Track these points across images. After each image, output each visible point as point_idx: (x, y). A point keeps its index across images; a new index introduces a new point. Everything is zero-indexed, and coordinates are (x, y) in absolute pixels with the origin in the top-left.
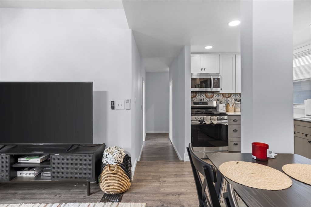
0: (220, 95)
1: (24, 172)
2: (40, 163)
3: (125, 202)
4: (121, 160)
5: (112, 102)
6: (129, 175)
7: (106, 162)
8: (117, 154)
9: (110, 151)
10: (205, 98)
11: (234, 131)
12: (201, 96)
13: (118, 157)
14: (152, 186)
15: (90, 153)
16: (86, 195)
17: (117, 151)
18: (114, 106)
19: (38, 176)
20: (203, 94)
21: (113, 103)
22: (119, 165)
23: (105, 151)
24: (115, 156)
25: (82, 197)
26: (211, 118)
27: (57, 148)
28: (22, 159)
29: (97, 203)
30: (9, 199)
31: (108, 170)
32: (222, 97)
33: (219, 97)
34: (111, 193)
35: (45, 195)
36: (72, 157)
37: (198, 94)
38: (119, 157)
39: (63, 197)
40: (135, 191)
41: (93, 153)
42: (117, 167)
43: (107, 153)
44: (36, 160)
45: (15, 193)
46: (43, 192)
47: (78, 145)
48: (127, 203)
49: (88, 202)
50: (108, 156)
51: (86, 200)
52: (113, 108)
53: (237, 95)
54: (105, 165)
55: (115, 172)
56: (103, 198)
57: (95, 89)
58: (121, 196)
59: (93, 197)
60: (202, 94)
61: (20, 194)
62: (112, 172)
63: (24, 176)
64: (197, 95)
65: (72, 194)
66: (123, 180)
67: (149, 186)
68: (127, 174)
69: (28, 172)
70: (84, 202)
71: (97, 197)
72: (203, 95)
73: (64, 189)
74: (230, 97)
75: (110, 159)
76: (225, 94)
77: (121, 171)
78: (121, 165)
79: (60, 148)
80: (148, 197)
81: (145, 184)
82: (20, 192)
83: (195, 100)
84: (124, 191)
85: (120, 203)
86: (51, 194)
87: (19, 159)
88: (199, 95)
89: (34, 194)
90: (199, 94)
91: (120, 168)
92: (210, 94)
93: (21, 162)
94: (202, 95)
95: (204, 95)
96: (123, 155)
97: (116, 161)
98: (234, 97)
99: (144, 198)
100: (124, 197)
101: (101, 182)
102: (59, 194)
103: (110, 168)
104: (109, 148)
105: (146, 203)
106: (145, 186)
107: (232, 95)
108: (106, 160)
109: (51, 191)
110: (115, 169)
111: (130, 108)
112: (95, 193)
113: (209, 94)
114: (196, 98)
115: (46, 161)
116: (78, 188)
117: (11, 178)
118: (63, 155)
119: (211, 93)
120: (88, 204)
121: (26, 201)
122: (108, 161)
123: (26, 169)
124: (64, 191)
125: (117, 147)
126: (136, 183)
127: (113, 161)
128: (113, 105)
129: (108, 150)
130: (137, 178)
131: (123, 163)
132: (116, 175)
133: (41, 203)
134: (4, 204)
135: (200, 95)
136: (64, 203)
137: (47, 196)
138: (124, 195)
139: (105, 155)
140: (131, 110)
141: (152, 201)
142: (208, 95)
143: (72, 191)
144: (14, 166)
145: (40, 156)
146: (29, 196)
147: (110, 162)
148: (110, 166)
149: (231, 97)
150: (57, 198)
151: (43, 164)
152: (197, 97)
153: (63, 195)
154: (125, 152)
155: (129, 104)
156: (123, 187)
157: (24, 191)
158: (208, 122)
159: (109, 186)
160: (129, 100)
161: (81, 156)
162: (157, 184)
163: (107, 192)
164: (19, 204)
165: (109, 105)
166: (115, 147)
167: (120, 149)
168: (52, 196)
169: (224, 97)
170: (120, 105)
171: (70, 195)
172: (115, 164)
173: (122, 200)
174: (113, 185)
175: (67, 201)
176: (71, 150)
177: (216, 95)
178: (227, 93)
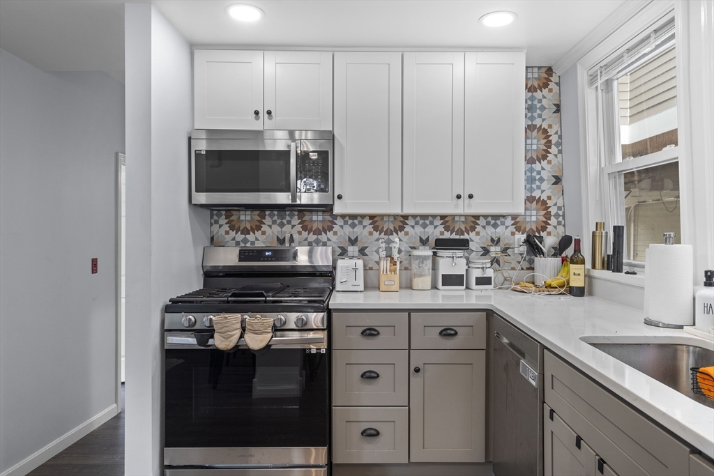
0: (361, 223)
10: (300, 233)
11: (362, 376)
12: (282, 225)
20: (292, 216)
26: (243, 321)
32: (370, 228)
33: (355, 229)
37: (271, 216)
53: (432, 223)
60: (288, 218)
64: (268, 220)
72: (289, 222)
74: (401, 229)
76: (382, 216)
83: (257, 239)
88: (274, 222)
90: (275, 218)
92: (320, 218)
94: (285, 221)
95: (295, 221)
98: (419, 229)
107: (411, 222)
113: (315, 218)
114: (264, 233)
119: (323, 211)
135: (279, 221)
142: (311, 221)
149: (407, 229)
152: (264, 228)
158: (221, 342)
169: (376, 229)
177: (346, 223)
178: (389, 215)
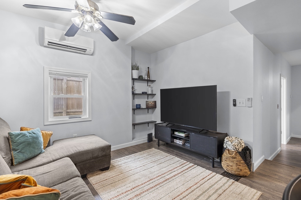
1: (177, 140)
2: (185, 137)
3: (241, 183)
4: (239, 148)
5: (233, 100)
6: (247, 164)
7: (226, 147)
8: (235, 142)
9: (230, 139)
13: (236, 145)
14: (275, 183)
15: (214, 137)
16: (211, 166)
17: (236, 140)
18: (236, 103)
19: (184, 145)
21: (235, 101)
22: (237, 152)
23: (226, 138)
24: (233, 144)
25: (208, 167)
27: (194, 130)
28: (176, 132)
29: (218, 174)
30: (170, 152)
31: (228, 153)
34: (230, 172)
35: (187, 157)
36: (202, 137)
38: (238, 146)
39: (197, 162)
40: (253, 180)
41: (216, 138)
42: (235, 153)
43: (227, 140)
44: (183, 135)
45: (173, 151)
46: (186, 155)
47: (207, 130)
48: (242, 185)
49: (211, 171)
50: (227, 142)
51: (211, 169)
52: (235, 105)
54: (225, 149)
55: (233, 156)
56: (223, 173)
57: (218, 90)
58: (239, 178)
59: (216, 170)
61: (175, 152)
62: (230, 156)
63: (177, 142)
65: (202, 162)
66: (241, 166)
67: (272, 182)
68: (245, 162)
69: (179, 141)
70: (209, 170)
71: (219, 171)
73: (198, 158)
75: (229, 145)
77: (239, 158)
78: (239, 153)
79: (196, 130)
80: (267, 190)
81: (267, 179)
82: (175, 151)
84: (242, 175)
85: (236, 182)
86: (190, 158)
87: (175, 132)
89: (182, 154)
91: (238, 155)
93: (176, 134)
96: (242, 146)
97: (234, 148)
99: (262, 189)
100: (242, 180)
101: (223, 161)
102: (195, 159)
103: (229, 152)
104: (230, 137)
105: (262, 193)
106: (266, 181)
108: (226, 145)
109: (190, 156)
110: (233, 154)
111: (252, 106)
112: (218, 168)
115: (188, 137)
116: (207, 161)
117: (172, 142)
118: (196, 135)
120: (212, 172)
121: (178, 157)
122: (227, 146)
123: (178, 139)
124: (198, 159)
125: (237, 138)
126: (257, 175)
127: (232, 147)
128: (234, 103)
129: (229, 138)
130: (260, 172)
131: (241, 151)
132: (234, 160)
133: (184, 160)
134: (169, 154)
136: (196, 165)
137: (188, 158)
138: (242, 178)
139: (225, 141)
140: (252, 108)
141: (270, 194)
143: (202, 161)
144: (173, 135)
145: (185, 132)
146: (179, 154)
147: (229, 147)
148: (229, 151)
150: (193, 161)
151: (186, 138)
153: (197, 161)
154: (245, 144)
155: (250, 102)
156: (241, 171)
157: (177, 151)
159: (228, 166)
160: (250, 99)
161: (208, 138)
162: (283, 185)
163: (227, 170)
164: (175, 157)
165: (232, 103)
166: (236, 138)
167: (240, 140)
168: (191, 159)
170: (241, 103)
171: (201, 163)
172: (233, 150)
173: (239, 181)
174: (231, 166)
175: (198, 165)
176: (202, 132)
